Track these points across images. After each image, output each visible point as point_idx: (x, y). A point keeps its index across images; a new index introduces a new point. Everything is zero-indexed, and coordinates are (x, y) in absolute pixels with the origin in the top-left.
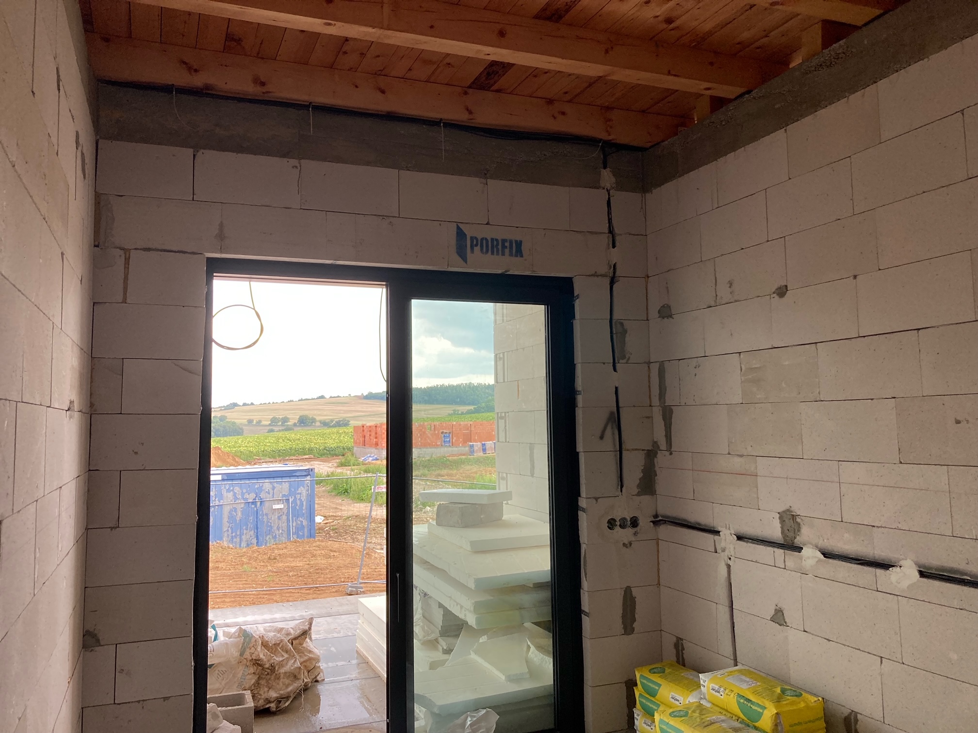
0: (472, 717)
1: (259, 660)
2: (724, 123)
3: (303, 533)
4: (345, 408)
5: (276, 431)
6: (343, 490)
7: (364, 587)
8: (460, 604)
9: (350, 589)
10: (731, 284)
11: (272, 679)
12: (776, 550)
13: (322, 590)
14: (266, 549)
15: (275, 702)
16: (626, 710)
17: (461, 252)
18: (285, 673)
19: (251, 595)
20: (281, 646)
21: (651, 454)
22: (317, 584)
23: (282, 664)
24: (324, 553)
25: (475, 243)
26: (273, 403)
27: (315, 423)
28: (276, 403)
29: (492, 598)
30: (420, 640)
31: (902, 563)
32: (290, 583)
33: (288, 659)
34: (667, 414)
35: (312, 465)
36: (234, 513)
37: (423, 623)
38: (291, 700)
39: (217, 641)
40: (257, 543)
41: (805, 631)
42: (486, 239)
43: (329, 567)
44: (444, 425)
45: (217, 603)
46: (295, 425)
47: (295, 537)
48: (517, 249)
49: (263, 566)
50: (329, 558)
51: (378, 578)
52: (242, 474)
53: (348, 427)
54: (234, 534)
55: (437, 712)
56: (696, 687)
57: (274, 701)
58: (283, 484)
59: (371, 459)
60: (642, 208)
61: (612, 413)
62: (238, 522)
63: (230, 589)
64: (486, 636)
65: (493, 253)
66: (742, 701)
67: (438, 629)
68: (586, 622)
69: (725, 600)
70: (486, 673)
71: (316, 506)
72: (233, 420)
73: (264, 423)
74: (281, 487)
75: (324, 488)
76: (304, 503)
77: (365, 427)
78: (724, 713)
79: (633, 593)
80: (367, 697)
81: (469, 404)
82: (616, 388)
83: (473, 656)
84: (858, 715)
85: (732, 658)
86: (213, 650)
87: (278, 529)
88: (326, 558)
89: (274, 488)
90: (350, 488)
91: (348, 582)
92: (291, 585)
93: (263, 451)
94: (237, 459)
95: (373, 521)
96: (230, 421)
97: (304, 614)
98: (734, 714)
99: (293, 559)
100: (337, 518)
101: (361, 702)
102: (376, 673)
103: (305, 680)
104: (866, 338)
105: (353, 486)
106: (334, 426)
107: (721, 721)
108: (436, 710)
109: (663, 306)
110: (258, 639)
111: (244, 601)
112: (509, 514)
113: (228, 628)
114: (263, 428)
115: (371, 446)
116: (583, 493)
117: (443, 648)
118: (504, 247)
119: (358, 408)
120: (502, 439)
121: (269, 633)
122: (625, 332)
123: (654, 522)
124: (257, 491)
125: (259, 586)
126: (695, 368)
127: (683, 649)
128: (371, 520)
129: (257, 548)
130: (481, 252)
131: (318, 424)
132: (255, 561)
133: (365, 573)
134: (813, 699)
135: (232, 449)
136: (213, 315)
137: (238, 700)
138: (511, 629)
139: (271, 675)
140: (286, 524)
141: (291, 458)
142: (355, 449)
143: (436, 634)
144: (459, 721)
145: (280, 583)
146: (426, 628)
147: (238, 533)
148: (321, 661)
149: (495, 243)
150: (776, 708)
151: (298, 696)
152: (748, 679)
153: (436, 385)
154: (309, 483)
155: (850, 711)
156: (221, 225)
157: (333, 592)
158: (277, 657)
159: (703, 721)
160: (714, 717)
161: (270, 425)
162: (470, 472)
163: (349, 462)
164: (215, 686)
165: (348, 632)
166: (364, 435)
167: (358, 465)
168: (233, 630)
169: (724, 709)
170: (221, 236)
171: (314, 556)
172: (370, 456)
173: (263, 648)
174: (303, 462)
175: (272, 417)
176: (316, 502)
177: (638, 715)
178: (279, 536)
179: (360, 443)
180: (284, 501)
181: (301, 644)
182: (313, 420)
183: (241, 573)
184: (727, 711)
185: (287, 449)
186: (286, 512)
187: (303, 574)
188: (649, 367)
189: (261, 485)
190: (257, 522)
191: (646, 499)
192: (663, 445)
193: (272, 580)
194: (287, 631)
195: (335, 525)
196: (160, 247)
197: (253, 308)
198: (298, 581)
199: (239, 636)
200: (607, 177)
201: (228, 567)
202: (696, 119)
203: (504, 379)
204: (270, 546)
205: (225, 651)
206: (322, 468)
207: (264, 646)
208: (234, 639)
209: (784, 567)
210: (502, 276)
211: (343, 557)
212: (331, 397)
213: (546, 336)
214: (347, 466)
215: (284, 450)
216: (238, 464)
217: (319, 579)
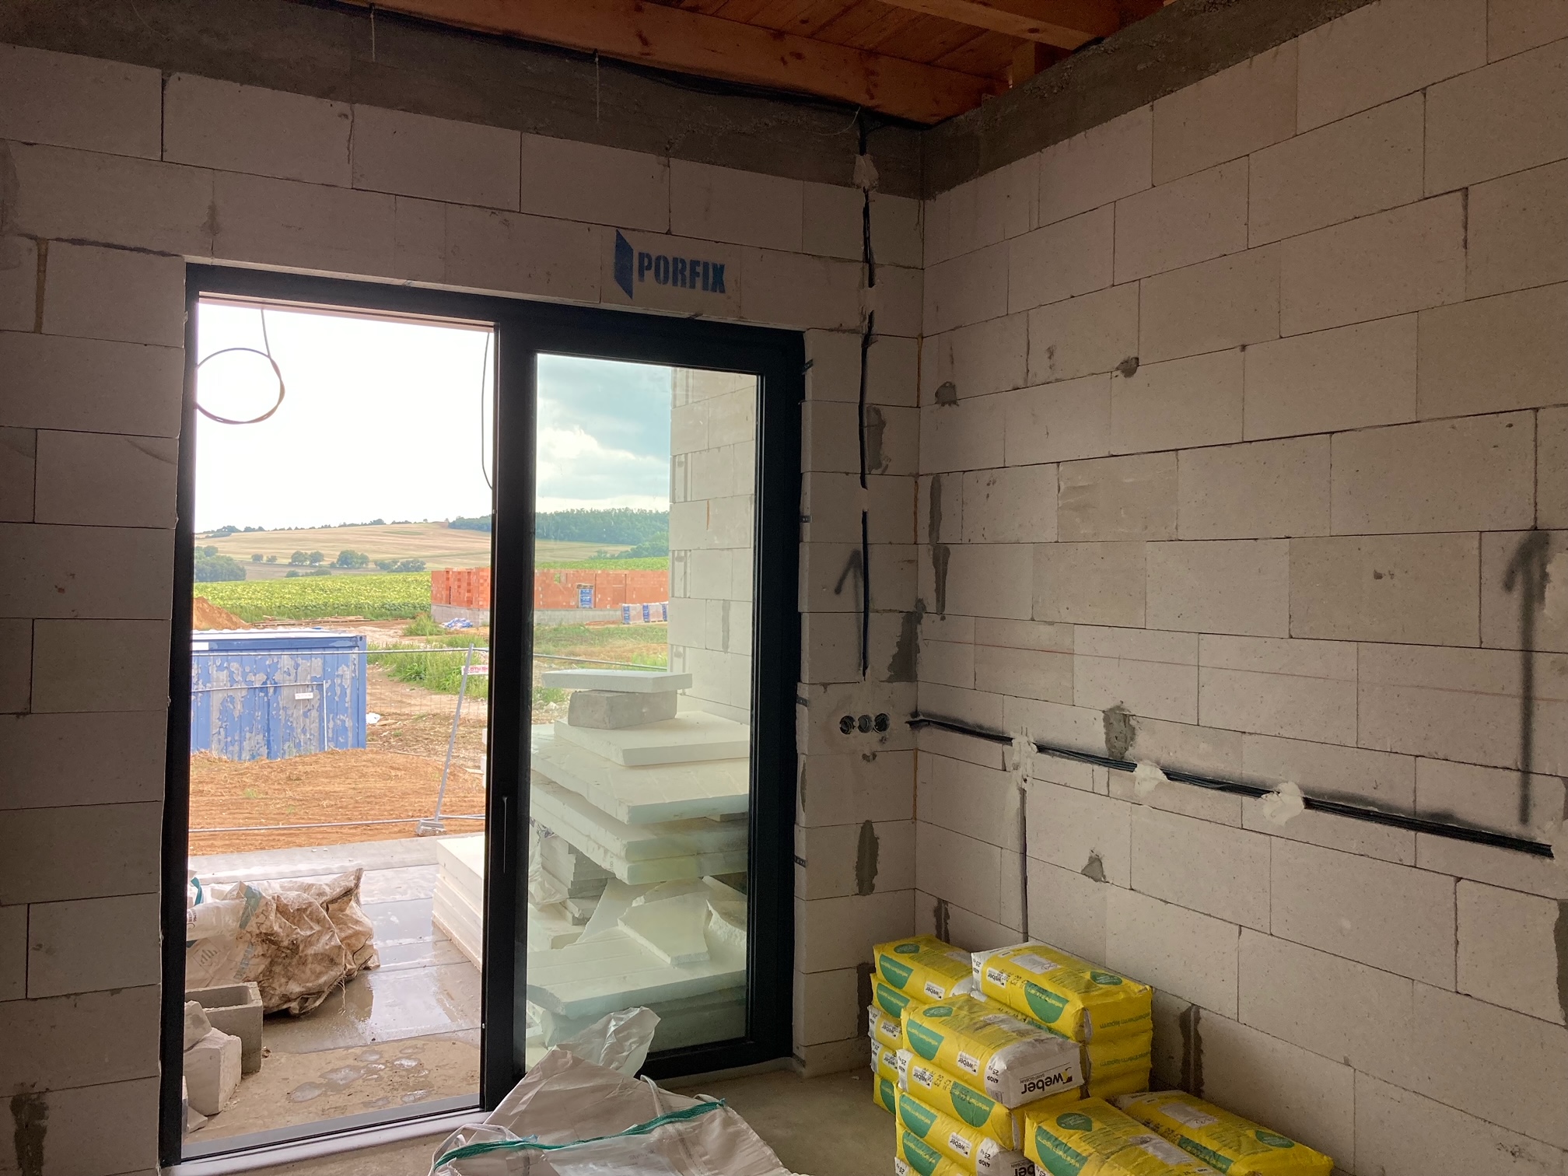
0: (618, 1019)
1: (272, 935)
2: (1055, 91)
3: (347, 738)
4: (417, 542)
5: (301, 574)
6: (413, 673)
7: (446, 825)
8: (603, 847)
9: (422, 827)
10: (1051, 353)
11: (293, 964)
12: (1096, 767)
13: (377, 829)
14: (283, 763)
15: (298, 999)
16: (856, 1009)
17: (623, 277)
18: (316, 955)
19: (257, 835)
20: (308, 912)
21: (912, 619)
22: (369, 820)
23: (309, 941)
24: (380, 771)
25: (646, 264)
26: (296, 528)
27: (367, 565)
28: (302, 529)
29: (655, 837)
30: (538, 904)
31: (1282, 787)
32: (323, 818)
33: (320, 934)
34: (941, 558)
35: (360, 632)
36: (229, 704)
37: (541, 877)
38: (324, 997)
39: (201, 904)
40: (268, 753)
41: (1132, 889)
42: (665, 259)
43: (388, 794)
44: (583, 574)
45: (201, 848)
46: (332, 565)
47: (332, 745)
48: (715, 278)
49: (278, 789)
50: (388, 779)
51: (469, 811)
52: (243, 642)
53: (422, 573)
54: (229, 739)
55: (562, 1013)
56: (964, 973)
57: (296, 999)
58: (313, 659)
59: (460, 624)
60: (918, 223)
61: (856, 553)
62: (236, 719)
63: (223, 826)
64: (642, 897)
65: (675, 283)
66: (1033, 992)
67: (567, 887)
68: (801, 874)
69: (1014, 843)
70: (641, 953)
71: (368, 698)
72: (228, 555)
73: (279, 561)
74: (309, 664)
75: (381, 670)
76: (348, 691)
77: (451, 573)
78: (1006, 1009)
79: (875, 833)
80: (448, 994)
81: (623, 543)
82: (865, 514)
83: (622, 927)
84: (1201, 1010)
85: (1021, 931)
86: (195, 918)
87: (304, 731)
88: (384, 780)
89: (297, 666)
90: (425, 671)
91: (420, 816)
92: (325, 820)
93: (280, 607)
94: (234, 619)
95: (462, 724)
96: (223, 557)
97: (347, 864)
98: (1019, 1012)
99: (328, 780)
100: (402, 718)
101: (439, 1001)
102: (464, 956)
103: (349, 967)
104: (1253, 443)
105: (430, 668)
106: (399, 571)
107: (1001, 1021)
108: (561, 1011)
109: (944, 386)
110: (270, 901)
111: (246, 845)
112: (685, 709)
113: (220, 885)
114: (280, 569)
115: (460, 604)
116: (806, 676)
117: (574, 916)
118: (694, 273)
119: (439, 542)
120: (679, 592)
121: (288, 893)
122: (882, 424)
123: (911, 724)
124: (269, 670)
125: (271, 822)
126: (988, 484)
127: (947, 916)
128: (458, 723)
129: (268, 761)
130: (657, 280)
131: (371, 566)
132: (266, 781)
133: (448, 804)
134: (1136, 988)
135: (225, 602)
136: (199, 363)
137: (238, 996)
138: (682, 886)
139: (292, 958)
140: (317, 725)
141: (326, 619)
142: (434, 607)
143: (563, 894)
144: (597, 1026)
145: (306, 817)
146: (547, 885)
147: (237, 738)
148: (375, 937)
149: (680, 265)
150: (1083, 1000)
151: (336, 990)
152: (1043, 960)
153: (569, 510)
154: (357, 659)
155: (1190, 1005)
156: (213, 210)
157: (395, 833)
158: (302, 929)
159: (974, 1021)
160: (990, 1016)
161: (290, 565)
162: (622, 649)
163: (423, 629)
164: (197, 975)
165: (420, 892)
166: (450, 587)
167: (439, 633)
168: (227, 888)
169: (1005, 1004)
170: (213, 227)
171: (363, 775)
172: (458, 621)
173: (279, 915)
174: (345, 626)
175: (294, 551)
176: (368, 691)
177: (875, 1016)
178: (306, 743)
179: (441, 599)
180: (314, 688)
181: (342, 910)
182: (364, 560)
183: (241, 801)
184: (1009, 1007)
185: (318, 604)
186: (318, 705)
187: (345, 804)
188: (916, 482)
189: (275, 661)
190: (268, 720)
191: (900, 686)
192: (931, 605)
193: (294, 813)
194: (320, 889)
195: (398, 729)
196: (101, 240)
197: (267, 354)
198: (337, 815)
199: (238, 897)
200: (865, 169)
201: (220, 790)
202: (1011, 82)
203: (685, 497)
204: (291, 759)
205: (214, 919)
206: (378, 637)
207: (281, 913)
208: (230, 901)
209: (1106, 793)
210: (690, 321)
211: (411, 778)
212: (394, 523)
213: (757, 426)
214: (419, 635)
215: (315, 606)
216: (236, 626)
217: (372, 812)
